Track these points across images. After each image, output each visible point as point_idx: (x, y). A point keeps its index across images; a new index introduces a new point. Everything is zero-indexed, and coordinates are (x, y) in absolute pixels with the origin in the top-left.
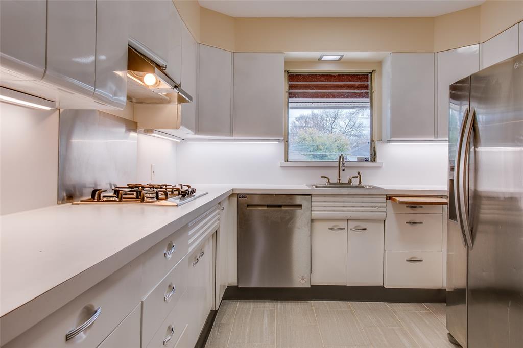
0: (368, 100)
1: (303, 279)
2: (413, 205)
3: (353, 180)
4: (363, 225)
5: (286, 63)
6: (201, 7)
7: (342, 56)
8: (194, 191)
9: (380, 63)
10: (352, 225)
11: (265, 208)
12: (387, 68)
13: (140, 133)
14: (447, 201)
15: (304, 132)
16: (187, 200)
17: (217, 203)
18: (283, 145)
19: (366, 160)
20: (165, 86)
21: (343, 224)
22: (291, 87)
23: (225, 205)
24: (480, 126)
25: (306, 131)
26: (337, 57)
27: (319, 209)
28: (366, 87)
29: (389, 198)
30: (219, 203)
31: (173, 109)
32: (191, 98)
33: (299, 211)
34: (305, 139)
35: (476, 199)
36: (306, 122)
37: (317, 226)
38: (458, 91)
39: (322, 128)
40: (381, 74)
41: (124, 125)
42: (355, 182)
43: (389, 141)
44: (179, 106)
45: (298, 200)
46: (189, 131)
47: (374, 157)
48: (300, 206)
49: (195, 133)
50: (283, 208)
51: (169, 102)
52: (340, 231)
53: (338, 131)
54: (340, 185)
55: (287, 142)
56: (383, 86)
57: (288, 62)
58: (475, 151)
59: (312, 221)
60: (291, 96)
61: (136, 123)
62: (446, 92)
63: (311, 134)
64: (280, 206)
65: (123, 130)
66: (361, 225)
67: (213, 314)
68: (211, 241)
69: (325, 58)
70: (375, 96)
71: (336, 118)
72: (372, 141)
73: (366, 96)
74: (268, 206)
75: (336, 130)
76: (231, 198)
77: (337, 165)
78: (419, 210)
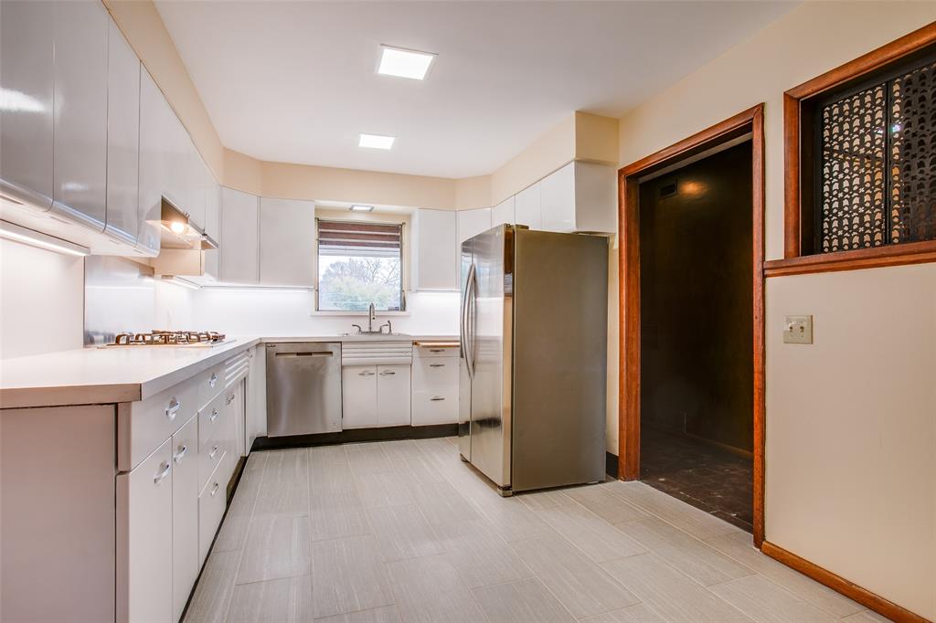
0: (399, 249)
1: (334, 424)
2: (436, 350)
3: (383, 328)
4: (391, 369)
5: (316, 210)
6: (224, 148)
7: (372, 208)
8: (223, 336)
9: (409, 216)
10: (381, 370)
11: (296, 356)
12: (415, 221)
13: (157, 279)
14: (459, 344)
15: (339, 280)
16: (217, 344)
17: (245, 350)
18: (313, 294)
19: (397, 309)
20: (193, 234)
21: (373, 370)
22: (321, 234)
23: (253, 352)
24: (481, 279)
25: (342, 280)
26: (369, 208)
27: (350, 356)
28: (397, 238)
29: (415, 343)
30: (248, 350)
31: (196, 255)
32: (217, 246)
33: (330, 358)
34: (340, 289)
35: (476, 341)
36: (342, 268)
37: (347, 372)
38: (468, 246)
39: (362, 276)
40: (410, 227)
41: (138, 269)
42: (385, 330)
43: (417, 291)
44: (203, 252)
45: (330, 348)
46: (212, 279)
47: (403, 307)
48: (331, 353)
49: (218, 280)
50: (314, 356)
51: (191, 248)
52: (370, 376)
53: (380, 280)
54: (371, 333)
55: (317, 290)
56: (411, 237)
57: (318, 210)
58: (476, 302)
59: (342, 367)
60: (321, 242)
61: (153, 269)
62: (459, 248)
63: (348, 283)
64: (310, 354)
65: (137, 275)
66: (389, 369)
67: (244, 461)
68: (240, 390)
69: (355, 208)
70: (404, 247)
71: (377, 265)
72: (402, 291)
73: (398, 246)
74: (298, 354)
75: (379, 278)
76: (259, 348)
77: (368, 314)
78: (441, 354)
